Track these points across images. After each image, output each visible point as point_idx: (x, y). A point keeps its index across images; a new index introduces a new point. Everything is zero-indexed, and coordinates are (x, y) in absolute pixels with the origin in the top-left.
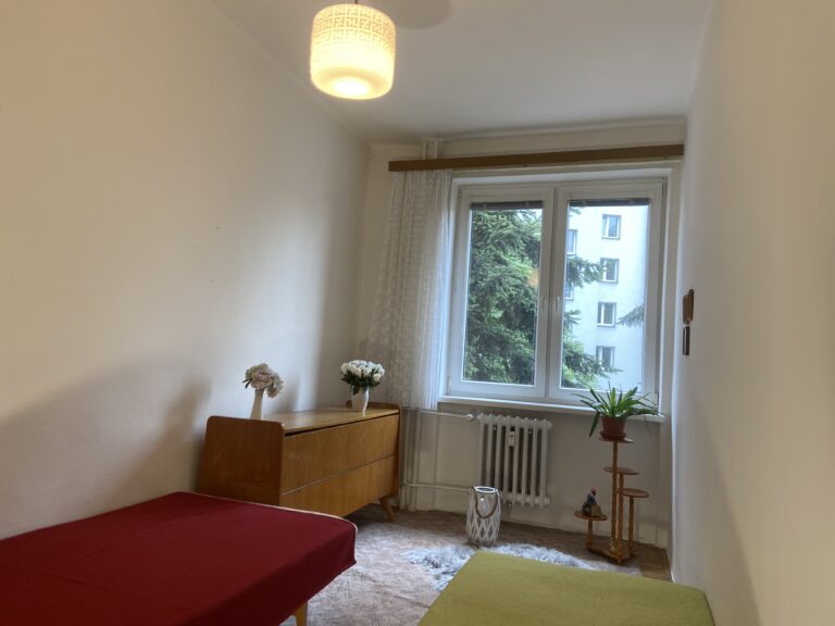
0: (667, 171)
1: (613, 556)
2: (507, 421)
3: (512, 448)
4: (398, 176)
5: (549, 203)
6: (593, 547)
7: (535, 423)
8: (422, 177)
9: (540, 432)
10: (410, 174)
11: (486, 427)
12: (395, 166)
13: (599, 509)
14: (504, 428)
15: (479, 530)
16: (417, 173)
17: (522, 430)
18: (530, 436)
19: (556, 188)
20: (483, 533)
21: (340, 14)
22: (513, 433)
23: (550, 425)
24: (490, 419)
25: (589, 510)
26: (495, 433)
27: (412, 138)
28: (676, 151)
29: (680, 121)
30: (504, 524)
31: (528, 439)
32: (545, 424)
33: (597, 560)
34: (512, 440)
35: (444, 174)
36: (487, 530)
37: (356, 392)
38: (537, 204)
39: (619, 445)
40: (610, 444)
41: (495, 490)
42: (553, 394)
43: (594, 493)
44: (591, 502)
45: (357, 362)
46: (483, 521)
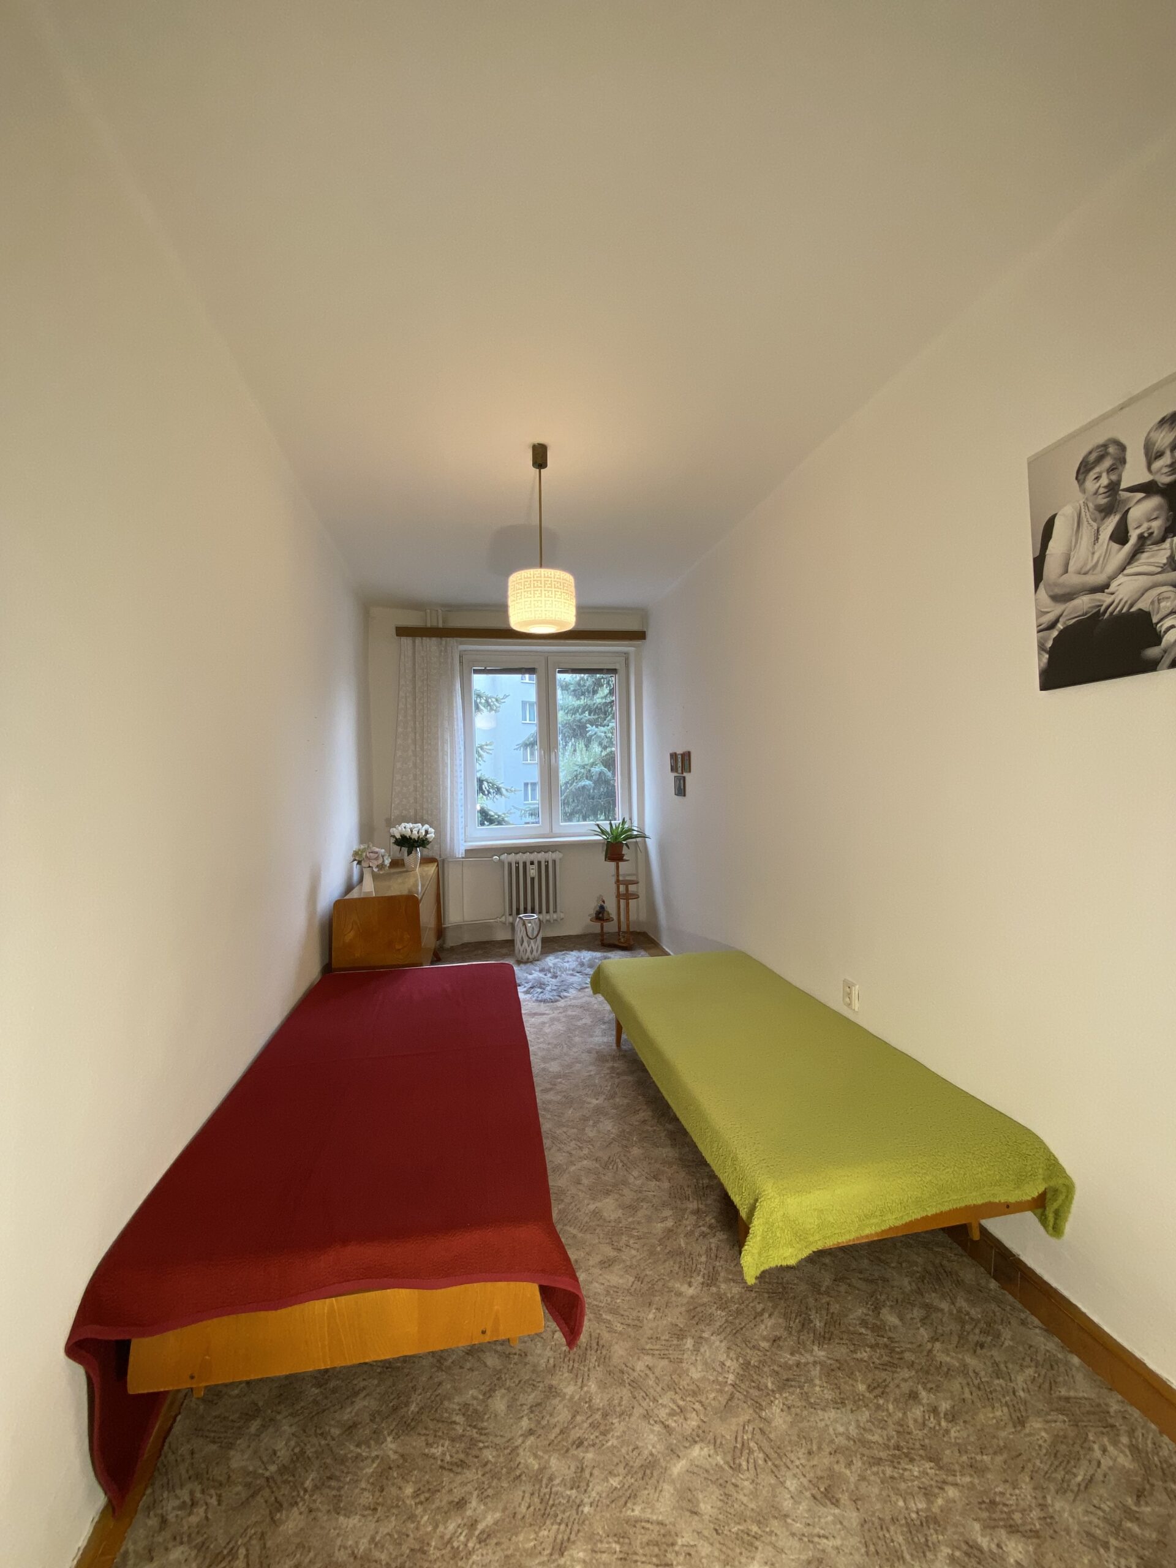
0: (632, 649)
1: (624, 945)
2: (528, 857)
3: (533, 879)
4: (406, 641)
5: (541, 669)
6: (605, 942)
7: (550, 856)
8: (431, 644)
9: (554, 862)
10: (418, 640)
11: (510, 864)
12: (402, 632)
13: (608, 914)
14: (525, 864)
15: (529, 950)
16: (426, 640)
17: (539, 863)
18: (547, 867)
19: (547, 656)
20: (532, 952)
21: (528, 578)
22: (532, 867)
23: (561, 855)
24: (512, 858)
25: (601, 915)
26: (517, 868)
27: (416, 606)
28: (639, 636)
29: (643, 613)
30: (546, 941)
31: (545, 868)
32: (556, 856)
33: (613, 950)
34: (532, 872)
35: (452, 641)
36: (535, 948)
37: (409, 853)
38: (531, 671)
39: (621, 864)
40: (613, 864)
41: (536, 916)
42: (556, 830)
43: (604, 902)
44: (602, 907)
45: (403, 825)
46: (532, 941)
